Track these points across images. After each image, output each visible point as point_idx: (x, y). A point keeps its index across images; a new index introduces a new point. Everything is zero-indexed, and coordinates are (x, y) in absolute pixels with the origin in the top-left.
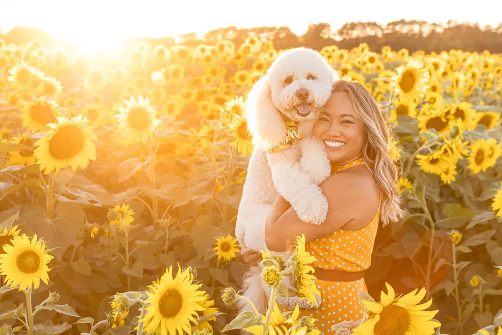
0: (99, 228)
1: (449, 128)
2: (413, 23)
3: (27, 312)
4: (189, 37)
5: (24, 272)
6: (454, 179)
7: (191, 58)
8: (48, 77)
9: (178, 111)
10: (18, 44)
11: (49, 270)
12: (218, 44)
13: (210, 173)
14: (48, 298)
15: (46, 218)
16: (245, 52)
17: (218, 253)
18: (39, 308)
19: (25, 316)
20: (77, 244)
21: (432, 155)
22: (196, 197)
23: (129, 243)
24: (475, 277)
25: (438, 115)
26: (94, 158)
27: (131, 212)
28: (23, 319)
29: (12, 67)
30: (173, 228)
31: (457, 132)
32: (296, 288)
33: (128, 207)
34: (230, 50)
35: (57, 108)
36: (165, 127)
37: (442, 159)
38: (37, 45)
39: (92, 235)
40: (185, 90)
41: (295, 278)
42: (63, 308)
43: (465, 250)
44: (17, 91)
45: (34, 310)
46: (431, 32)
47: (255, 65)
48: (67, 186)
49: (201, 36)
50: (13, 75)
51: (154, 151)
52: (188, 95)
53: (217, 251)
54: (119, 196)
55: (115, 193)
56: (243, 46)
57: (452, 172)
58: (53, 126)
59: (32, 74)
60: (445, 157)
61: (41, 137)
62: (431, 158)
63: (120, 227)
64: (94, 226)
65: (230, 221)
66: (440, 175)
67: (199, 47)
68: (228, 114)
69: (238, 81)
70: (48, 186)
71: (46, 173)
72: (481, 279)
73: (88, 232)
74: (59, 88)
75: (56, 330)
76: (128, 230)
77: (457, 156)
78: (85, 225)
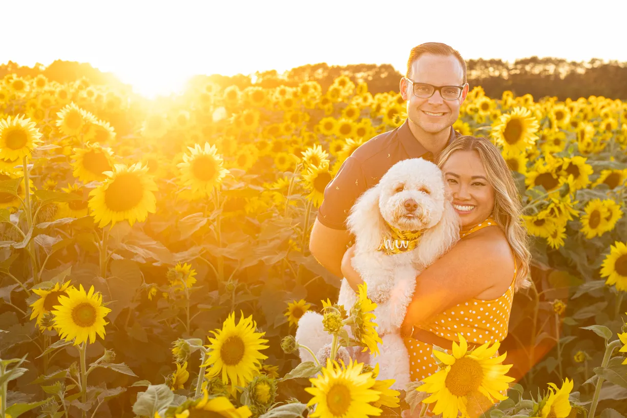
0: (157, 289)
1: (559, 185)
2: (547, 61)
3: (80, 371)
4: (269, 76)
5: (80, 326)
6: (563, 244)
7: (268, 101)
8: (100, 121)
9: (249, 164)
10: (62, 83)
11: (106, 324)
12: (301, 85)
13: (282, 230)
14: (104, 356)
15: (99, 276)
16: (333, 96)
17: (289, 319)
18: (94, 365)
19: (78, 375)
20: (133, 306)
21: (536, 215)
22: (266, 257)
23: (190, 308)
24: (579, 353)
25: (548, 170)
26: (153, 211)
27: (193, 273)
28: (76, 378)
29: (61, 110)
30: (240, 293)
31: (567, 190)
32: (358, 337)
33: (190, 266)
34: (316, 92)
35: (112, 156)
36: (233, 178)
37: (548, 220)
38: (85, 84)
39: (150, 297)
40: (260, 139)
41: (356, 326)
42: (120, 366)
43: (570, 321)
44: (65, 137)
45: (88, 367)
46: (569, 73)
47: (344, 111)
48: (123, 241)
49: (282, 74)
50: (61, 119)
51: (220, 205)
52: (263, 145)
53: (288, 316)
54: (179, 256)
55: (176, 253)
56: (331, 88)
57: (561, 235)
58: (109, 174)
59: (84, 118)
60: (551, 218)
61: (96, 186)
62: (535, 219)
63: (181, 289)
64: (151, 287)
65: (304, 286)
66: (547, 238)
67: (278, 89)
68: (305, 165)
69: (323, 131)
70: (102, 242)
71: (101, 226)
72: (587, 355)
73: (145, 293)
74: (113, 135)
75: (110, 394)
76: (189, 293)
77: (566, 217)
78: (142, 285)
